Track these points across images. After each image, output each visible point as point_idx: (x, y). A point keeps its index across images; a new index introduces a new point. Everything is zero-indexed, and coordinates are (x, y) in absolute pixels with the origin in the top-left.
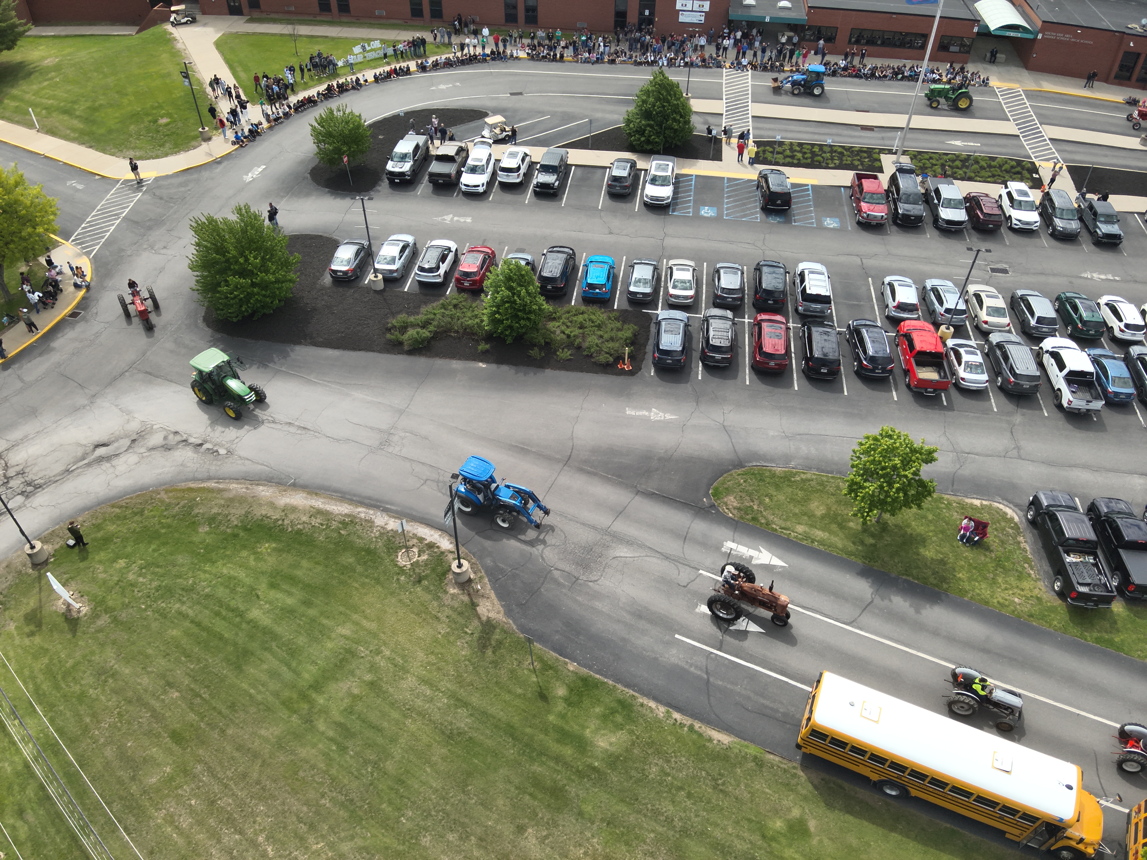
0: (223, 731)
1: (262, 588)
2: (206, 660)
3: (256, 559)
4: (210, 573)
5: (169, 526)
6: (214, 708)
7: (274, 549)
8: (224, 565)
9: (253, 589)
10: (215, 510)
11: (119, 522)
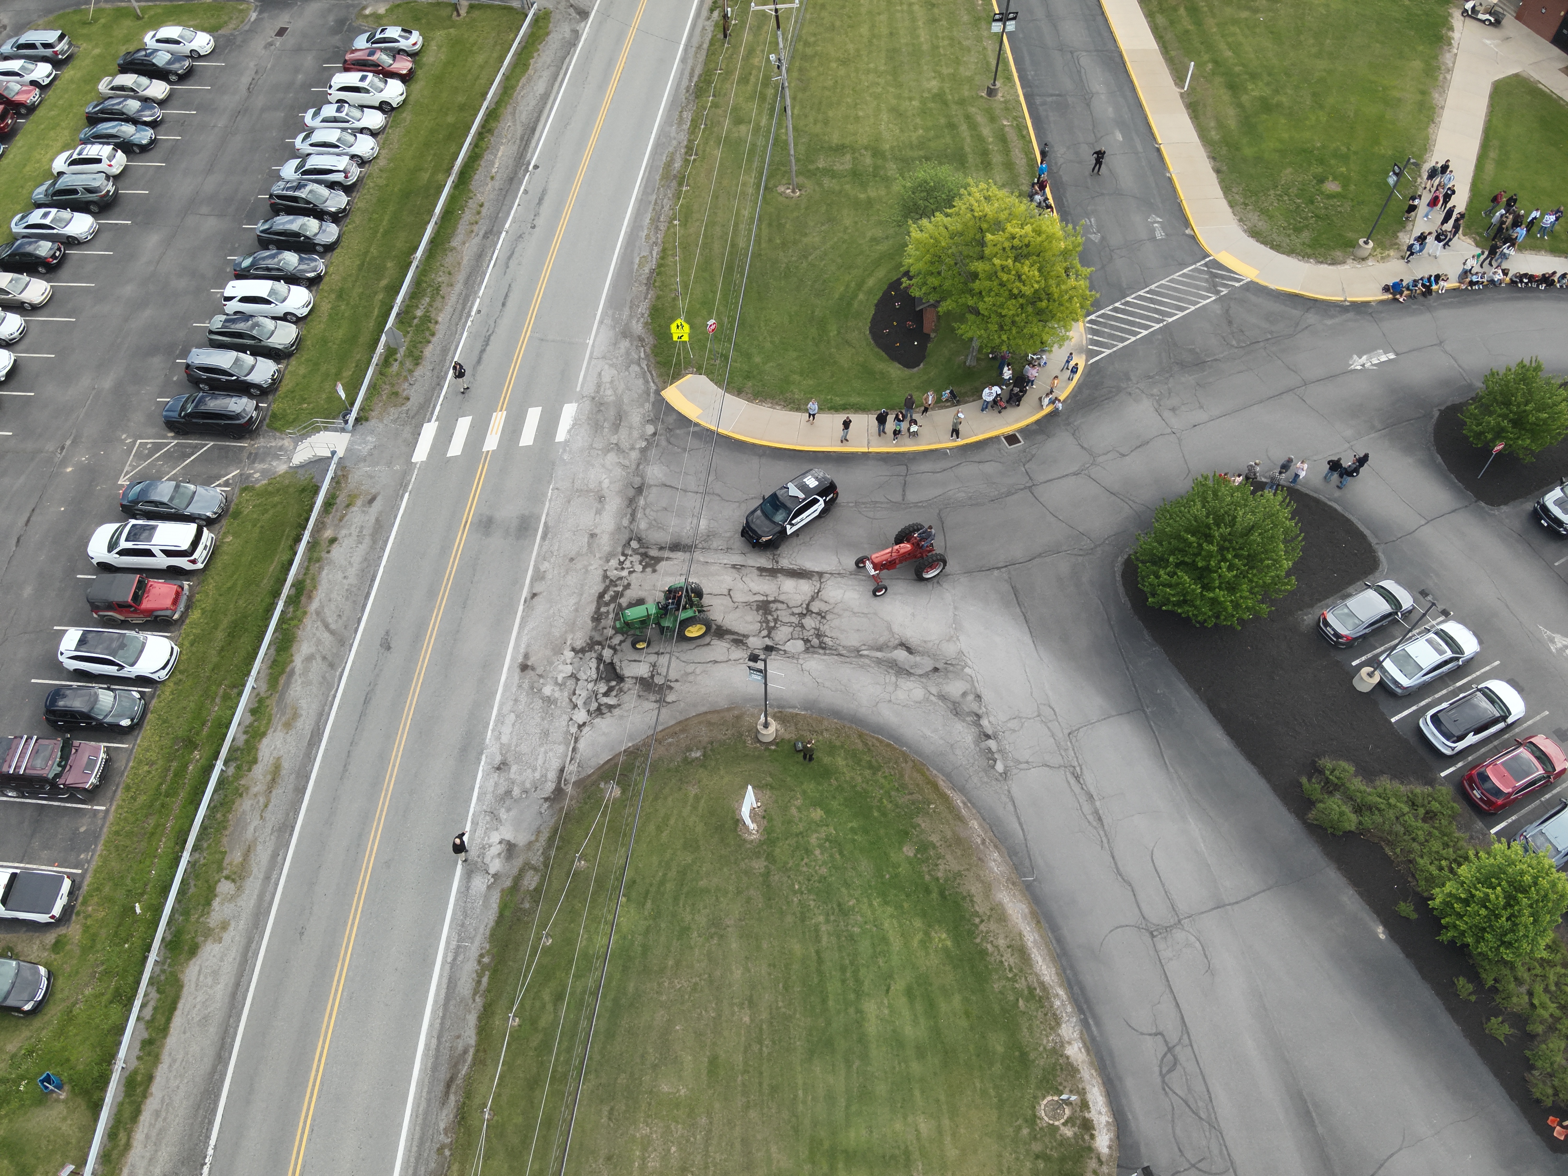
0: (747, 1107)
1: (898, 985)
2: (795, 1010)
3: (922, 942)
4: (874, 911)
5: (884, 814)
6: (761, 1073)
7: (946, 950)
8: (892, 916)
9: (891, 976)
10: (934, 838)
11: (851, 763)
